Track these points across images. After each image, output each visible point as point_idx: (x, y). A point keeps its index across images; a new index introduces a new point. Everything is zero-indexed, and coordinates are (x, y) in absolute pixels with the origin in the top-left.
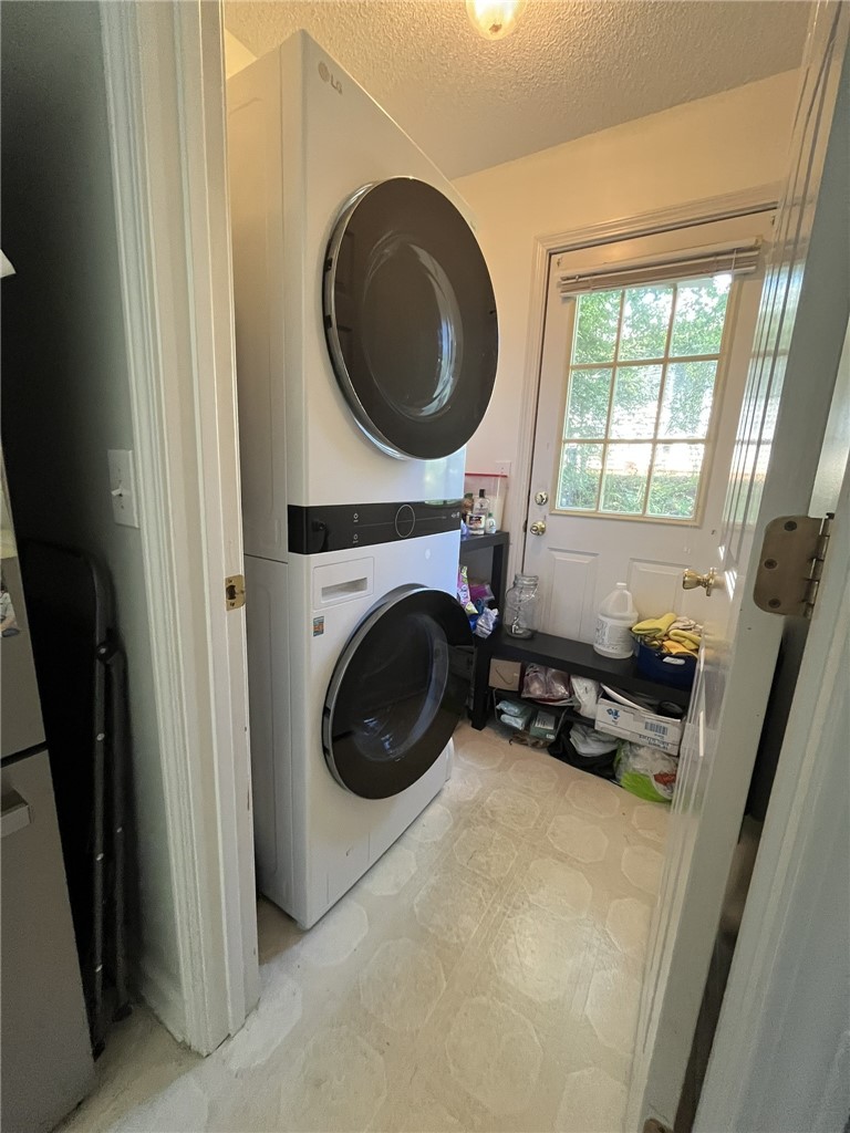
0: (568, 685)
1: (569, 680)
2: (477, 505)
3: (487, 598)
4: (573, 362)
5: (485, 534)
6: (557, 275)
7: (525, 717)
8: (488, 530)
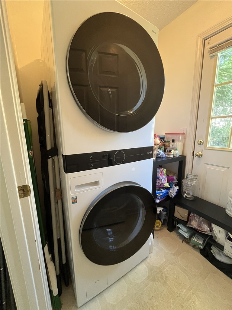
0: (210, 226)
1: (211, 224)
2: (171, 146)
3: (174, 181)
4: (216, 83)
5: (174, 157)
6: (207, 47)
7: (190, 233)
8: (175, 155)
